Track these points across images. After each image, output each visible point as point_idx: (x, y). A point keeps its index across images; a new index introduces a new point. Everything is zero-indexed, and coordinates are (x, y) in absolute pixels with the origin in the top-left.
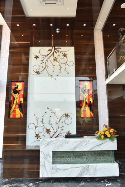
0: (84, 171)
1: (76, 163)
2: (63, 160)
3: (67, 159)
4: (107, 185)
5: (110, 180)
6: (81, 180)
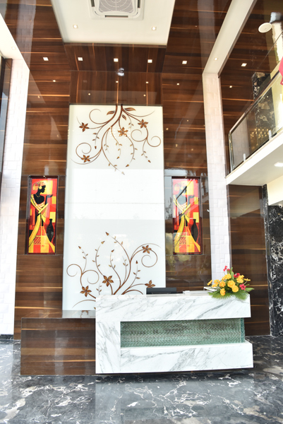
0: (186, 359)
2: (142, 338)
3: (151, 337)
4: (230, 384)
5: (235, 374)
6: (180, 377)
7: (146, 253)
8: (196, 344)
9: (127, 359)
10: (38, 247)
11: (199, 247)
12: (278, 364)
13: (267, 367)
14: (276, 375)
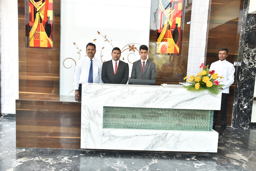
0: (159, 141)
1: (145, 128)
2: (122, 121)
3: (129, 120)
4: (196, 165)
5: (200, 157)
6: (153, 156)
7: (132, 51)
8: (168, 129)
9: (107, 138)
10: (37, 42)
11: (178, 49)
12: (238, 151)
13: (228, 153)
14: (237, 161)
